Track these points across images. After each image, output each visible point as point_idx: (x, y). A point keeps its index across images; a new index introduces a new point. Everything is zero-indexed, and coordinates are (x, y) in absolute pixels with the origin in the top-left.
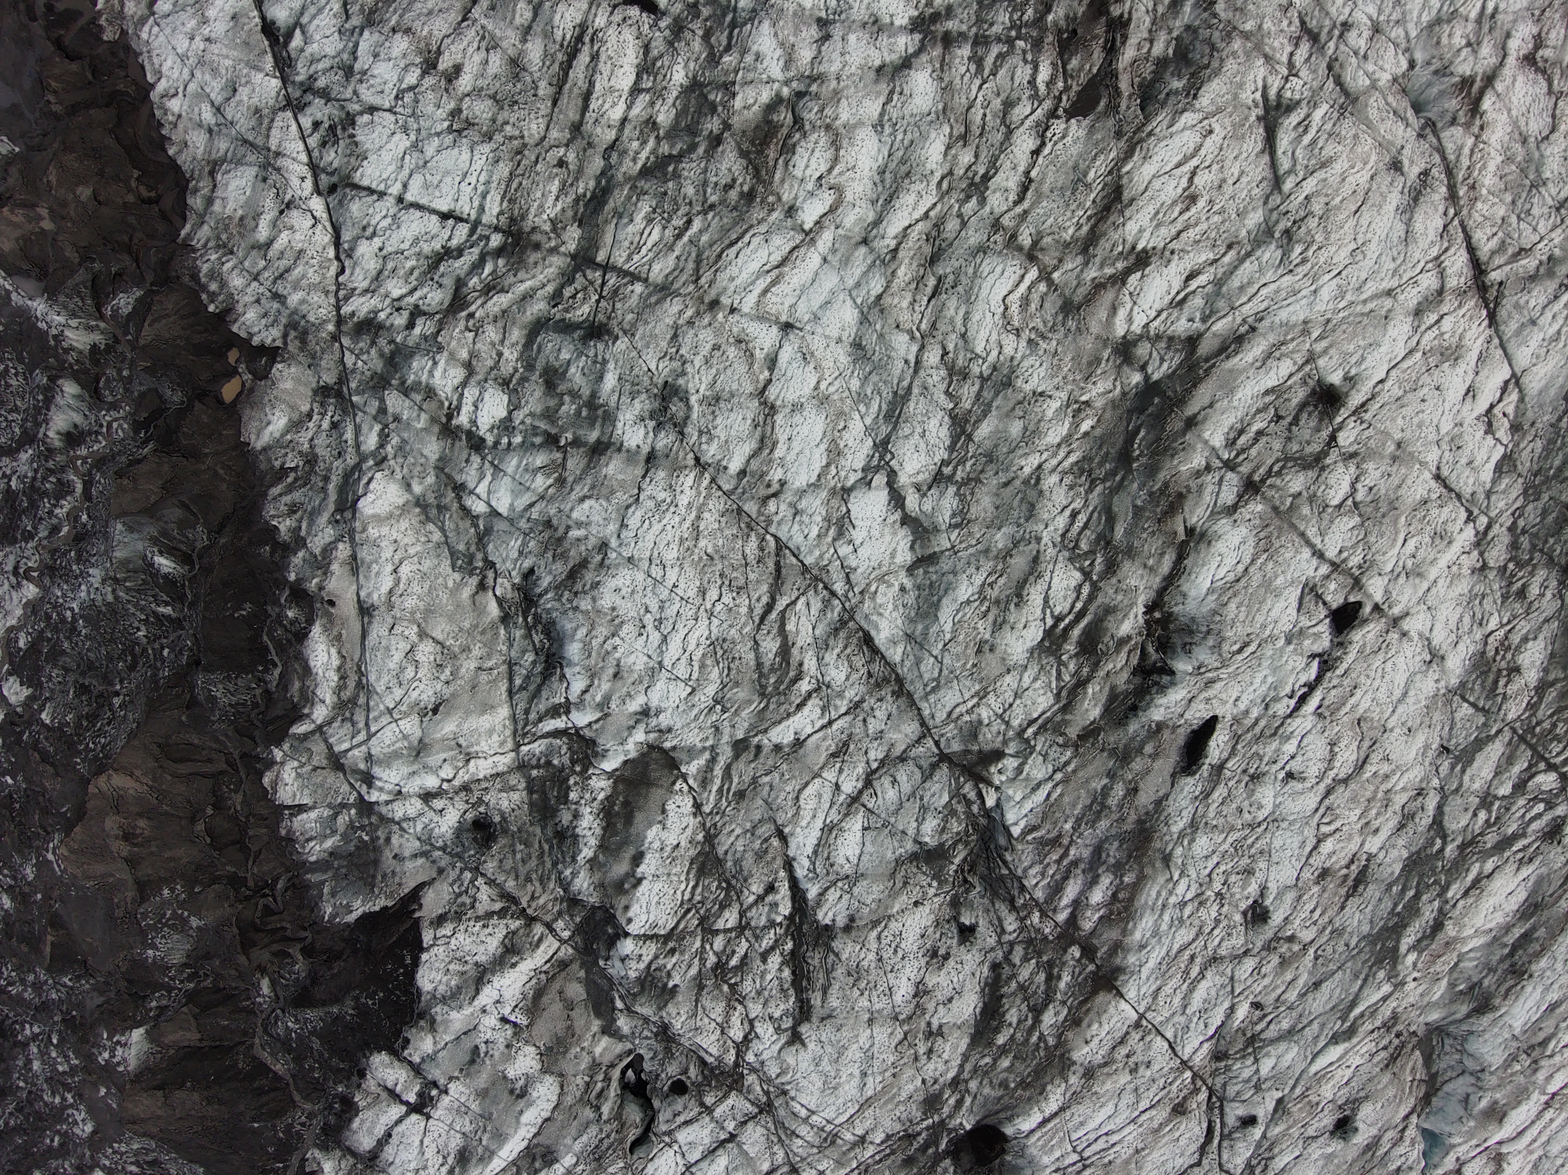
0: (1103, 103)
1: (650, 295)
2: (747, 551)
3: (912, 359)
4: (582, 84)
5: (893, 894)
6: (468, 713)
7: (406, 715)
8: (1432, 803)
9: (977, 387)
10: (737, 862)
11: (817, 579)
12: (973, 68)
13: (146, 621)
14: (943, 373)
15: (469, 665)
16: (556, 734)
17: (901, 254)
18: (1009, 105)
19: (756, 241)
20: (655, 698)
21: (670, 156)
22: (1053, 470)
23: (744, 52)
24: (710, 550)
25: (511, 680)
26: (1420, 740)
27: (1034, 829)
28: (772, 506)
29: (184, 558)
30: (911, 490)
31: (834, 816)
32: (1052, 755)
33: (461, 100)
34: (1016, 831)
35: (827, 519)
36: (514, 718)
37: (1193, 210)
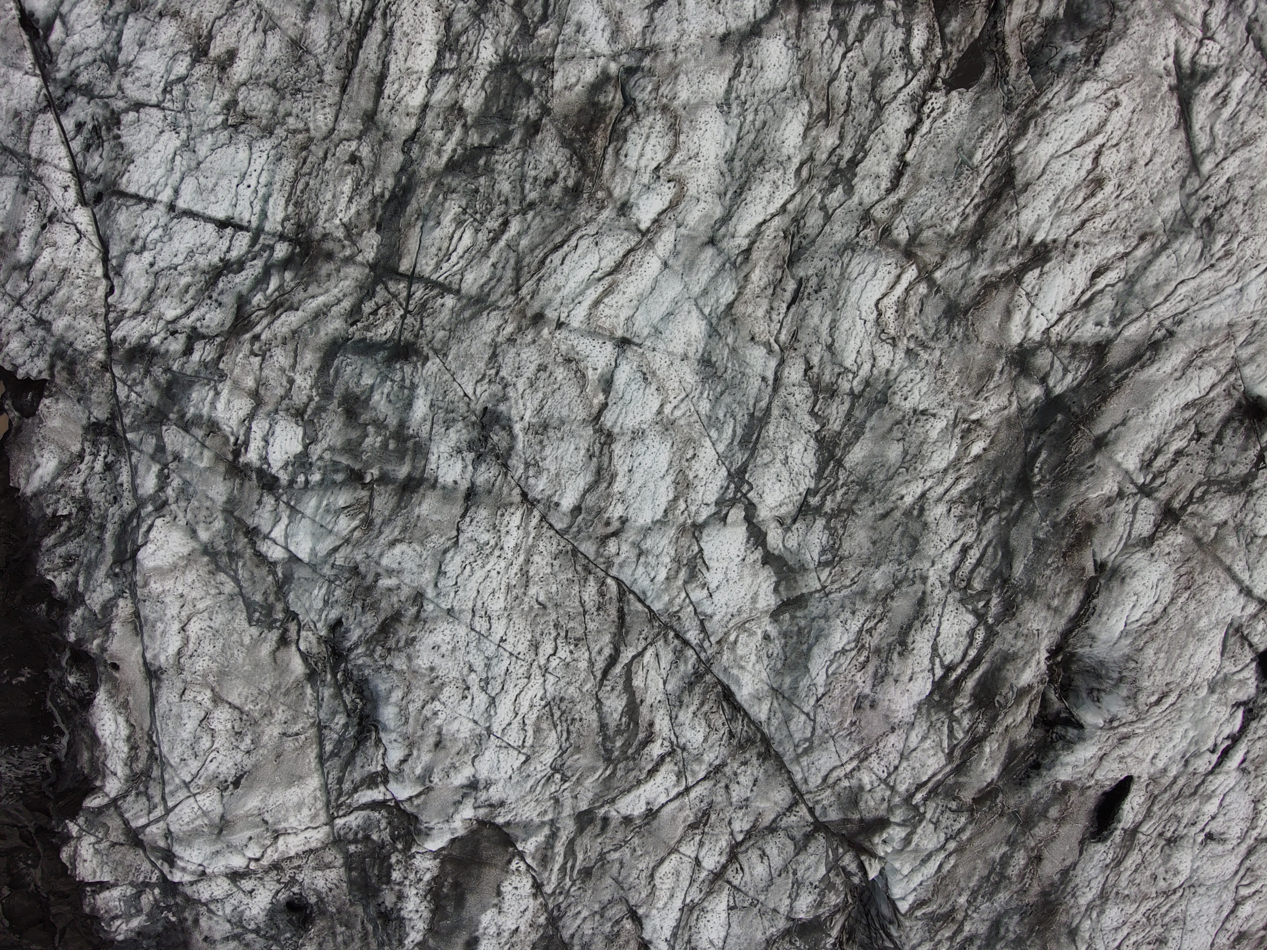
0: (988, 72)
1: (463, 309)
2: (586, 597)
3: (770, 376)
4: (375, 66)
6: (274, 784)
7: (205, 789)
9: (847, 406)
11: (667, 627)
12: (835, 33)
14: (807, 390)
15: (272, 732)
16: (375, 805)
17: (755, 255)
18: (878, 76)
19: (584, 244)
20: (484, 769)
21: (481, 147)
22: (940, 499)
23: (563, 22)
24: (542, 598)
25: (321, 746)
27: (924, 903)
28: (612, 546)
30: (773, 525)
31: (695, 895)
32: (944, 822)
33: (237, 90)
34: (903, 906)
35: (677, 560)
36: (326, 790)
37: (1100, 196)
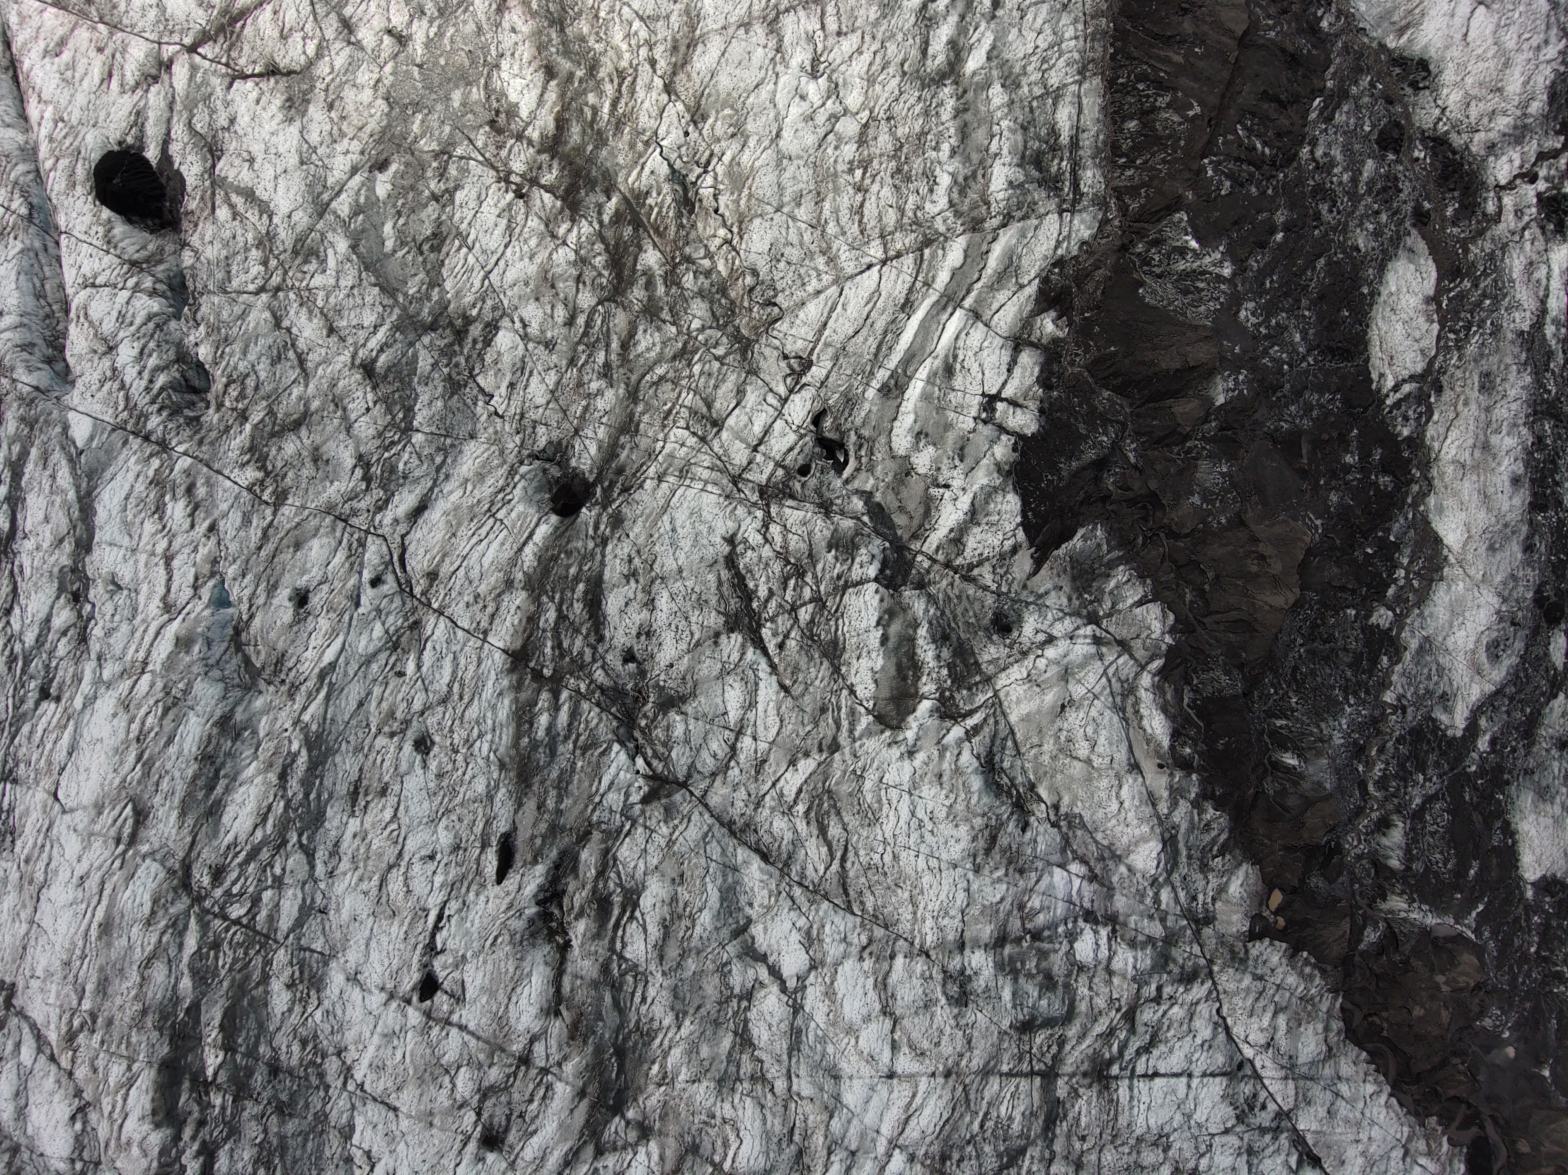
1: (995, 1064)
2: (872, 897)
3: (794, 1079)
5: (691, 670)
6: (1039, 712)
7: (1083, 698)
8: (320, 870)
9: (742, 1071)
10: (812, 658)
11: (815, 892)
13: (1293, 711)
14: (769, 1075)
15: (1049, 746)
16: (970, 713)
17: (825, 1151)
19: (931, 1128)
20: (907, 766)
21: (1008, 1167)
22: (668, 1028)
25: (1015, 742)
26: (345, 914)
27: (603, 754)
28: (864, 939)
29: (1277, 766)
30: (766, 981)
31: (751, 714)
32: (606, 814)
33: (1165, 1158)
34: (616, 747)
35: (821, 941)
36: (1004, 714)
